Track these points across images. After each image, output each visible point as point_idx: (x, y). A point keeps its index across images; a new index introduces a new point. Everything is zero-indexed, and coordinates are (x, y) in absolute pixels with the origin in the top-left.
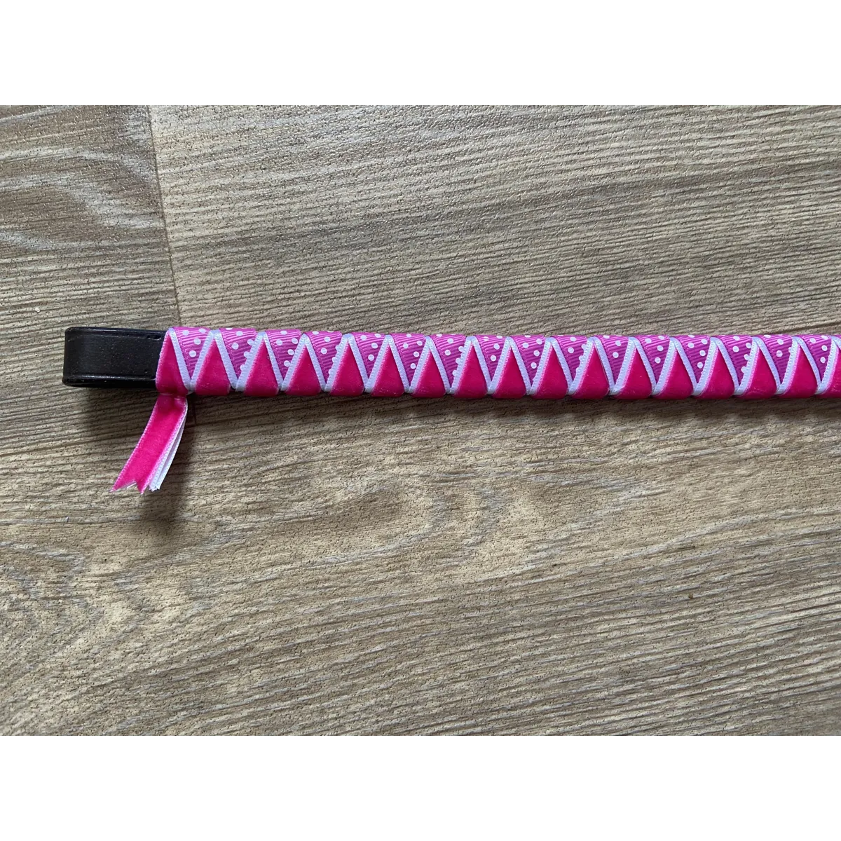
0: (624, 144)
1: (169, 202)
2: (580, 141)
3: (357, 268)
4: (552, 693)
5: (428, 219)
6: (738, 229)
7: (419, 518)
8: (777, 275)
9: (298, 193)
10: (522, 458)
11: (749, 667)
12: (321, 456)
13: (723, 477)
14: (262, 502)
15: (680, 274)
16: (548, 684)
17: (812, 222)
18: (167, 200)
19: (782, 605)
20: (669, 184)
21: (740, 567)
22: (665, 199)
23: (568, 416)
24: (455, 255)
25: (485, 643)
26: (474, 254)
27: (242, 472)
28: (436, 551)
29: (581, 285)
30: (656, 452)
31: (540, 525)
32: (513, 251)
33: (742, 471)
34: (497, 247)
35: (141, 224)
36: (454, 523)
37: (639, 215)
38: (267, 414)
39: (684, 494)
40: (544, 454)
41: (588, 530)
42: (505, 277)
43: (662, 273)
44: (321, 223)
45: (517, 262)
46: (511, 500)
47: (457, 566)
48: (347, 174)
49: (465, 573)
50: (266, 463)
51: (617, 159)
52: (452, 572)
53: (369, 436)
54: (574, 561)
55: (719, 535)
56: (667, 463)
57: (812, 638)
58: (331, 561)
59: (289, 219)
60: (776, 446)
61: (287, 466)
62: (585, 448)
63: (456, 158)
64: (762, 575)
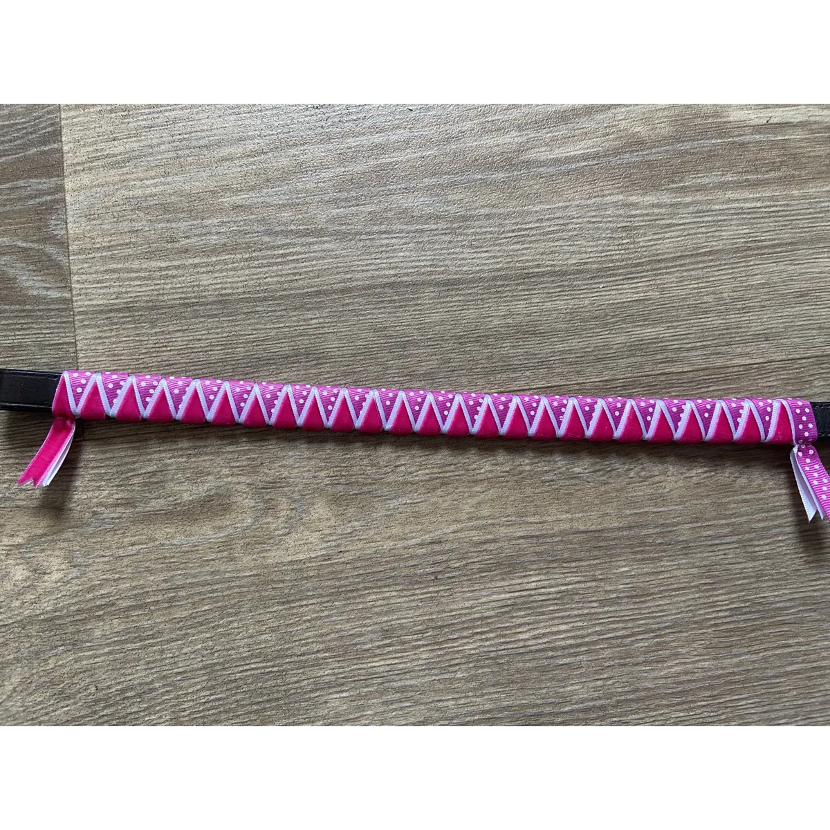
0: (407, 254)
1: (76, 279)
2: (377, 250)
3: (210, 332)
4: (332, 644)
5: (265, 299)
6: (485, 318)
7: (244, 514)
8: (511, 351)
9: (170, 276)
10: (322, 474)
11: (475, 631)
12: (174, 467)
13: (464, 492)
14: (128, 499)
15: (442, 348)
16: (329, 638)
17: (539, 314)
18: (75, 278)
19: (502, 587)
20: (438, 284)
21: (472, 557)
22: (435, 294)
23: (358, 444)
24: (283, 325)
25: (286, 607)
26: (297, 326)
27: (115, 476)
28: (255, 539)
29: (372, 351)
30: (418, 473)
31: (332, 522)
32: (325, 325)
33: (477, 489)
34: (314, 321)
35: (55, 294)
36: (270, 519)
37: (416, 305)
38: (137, 434)
39: (435, 503)
40: (339, 471)
41: (366, 527)
42: (319, 343)
43: (429, 346)
44: (185, 298)
45: (328, 333)
46: (313, 504)
47: (269, 550)
48: (207, 265)
49: (275, 556)
50: (133, 470)
51: (402, 264)
52: (265, 554)
53: (212, 453)
54: (355, 549)
55: (459, 534)
56: (426, 481)
57: (523, 613)
58: (176, 543)
59: (163, 294)
60: (503, 472)
61: (149, 473)
62: (368, 468)
63: (288, 258)
64: (488, 564)
